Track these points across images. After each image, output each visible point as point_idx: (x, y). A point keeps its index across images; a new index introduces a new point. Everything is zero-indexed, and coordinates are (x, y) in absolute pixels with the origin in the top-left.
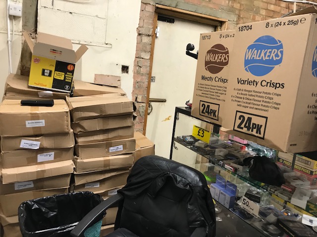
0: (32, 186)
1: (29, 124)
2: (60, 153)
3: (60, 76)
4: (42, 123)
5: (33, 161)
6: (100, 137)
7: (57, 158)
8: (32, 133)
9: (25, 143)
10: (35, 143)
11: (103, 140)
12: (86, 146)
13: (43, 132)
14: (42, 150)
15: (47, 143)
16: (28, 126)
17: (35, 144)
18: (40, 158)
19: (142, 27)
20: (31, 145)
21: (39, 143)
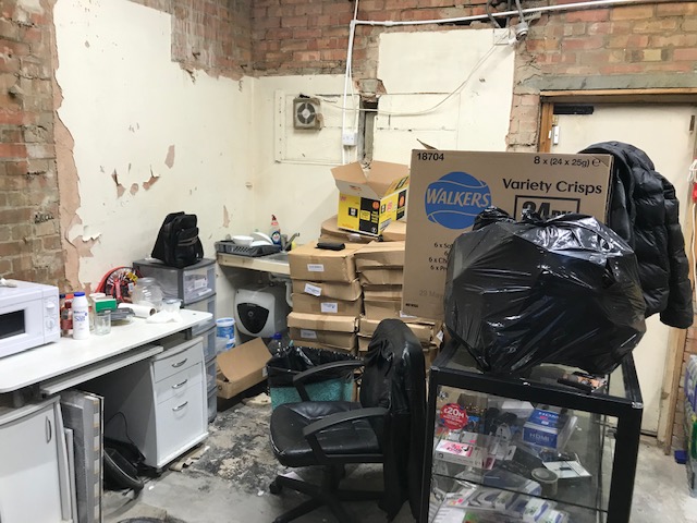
0: (315, 337)
1: (311, 268)
2: (345, 306)
3: (366, 216)
4: (321, 268)
5: (317, 310)
6: (389, 294)
7: (341, 312)
8: (313, 278)
9: (309, 288)
10: (317, 288)
11: (393, 299)
12: (374, 304)
13: (324, 278)
14: (323, 298)
15: (329, 291)
16: (310, 270)
17: (316, 290)
18: (324, 307)
19: (516, 133)
20: (314, 290)
21: (320, 289)
